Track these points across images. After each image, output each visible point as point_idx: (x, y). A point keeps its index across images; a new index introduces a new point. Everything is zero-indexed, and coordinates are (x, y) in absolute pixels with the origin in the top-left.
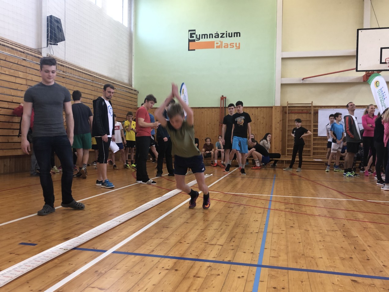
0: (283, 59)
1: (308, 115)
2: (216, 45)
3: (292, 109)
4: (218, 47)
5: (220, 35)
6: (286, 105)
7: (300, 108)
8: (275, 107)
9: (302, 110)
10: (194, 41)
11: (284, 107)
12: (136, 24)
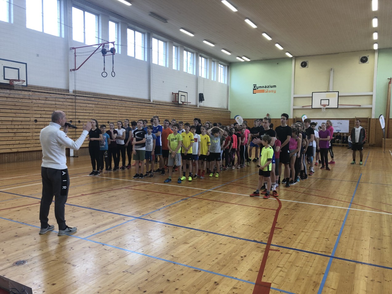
0: (294, 97)
2: (265, 91)
4: (266, 92)
5: (267, 87)
6: (295, 118)
10: (256, 89)
12: (230, 83)
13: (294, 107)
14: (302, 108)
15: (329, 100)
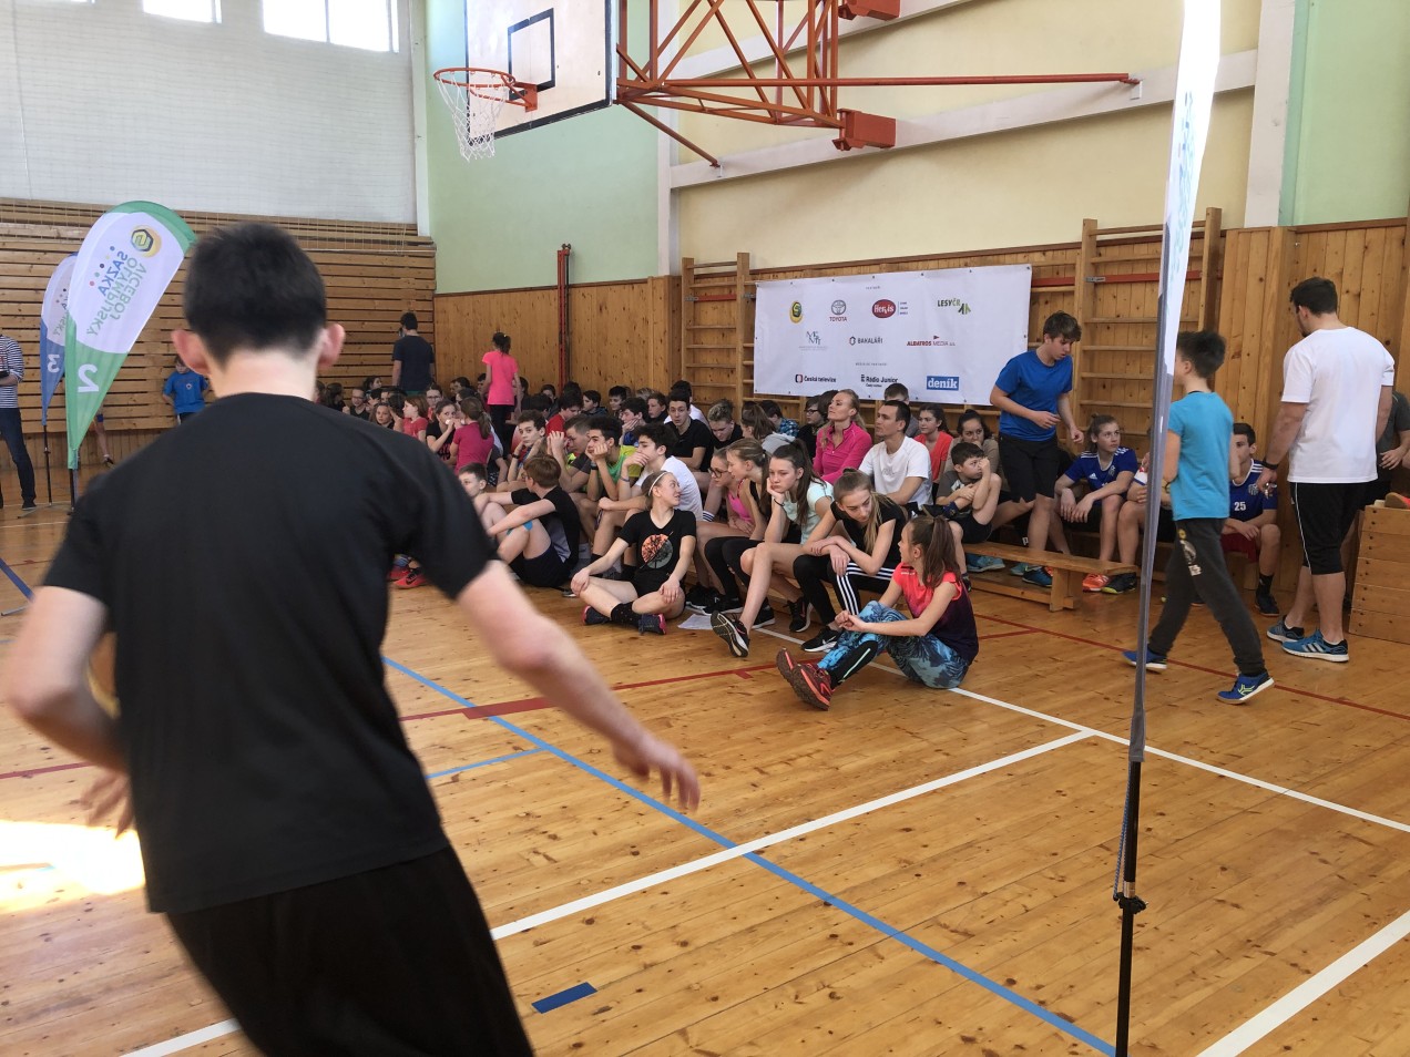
8: (653, 279)
11: (674, 282)
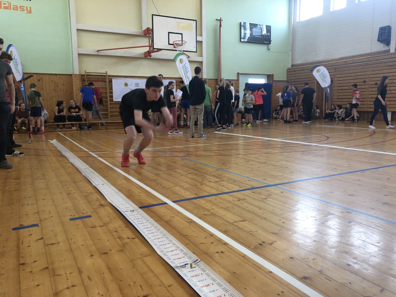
1: (103, 83)
3: (89, 78)
6: (84, 74)
7: (96, 77)
9: (98, 78)
13: (79, 49)
14: (96, 53)
15: (182, 34)
